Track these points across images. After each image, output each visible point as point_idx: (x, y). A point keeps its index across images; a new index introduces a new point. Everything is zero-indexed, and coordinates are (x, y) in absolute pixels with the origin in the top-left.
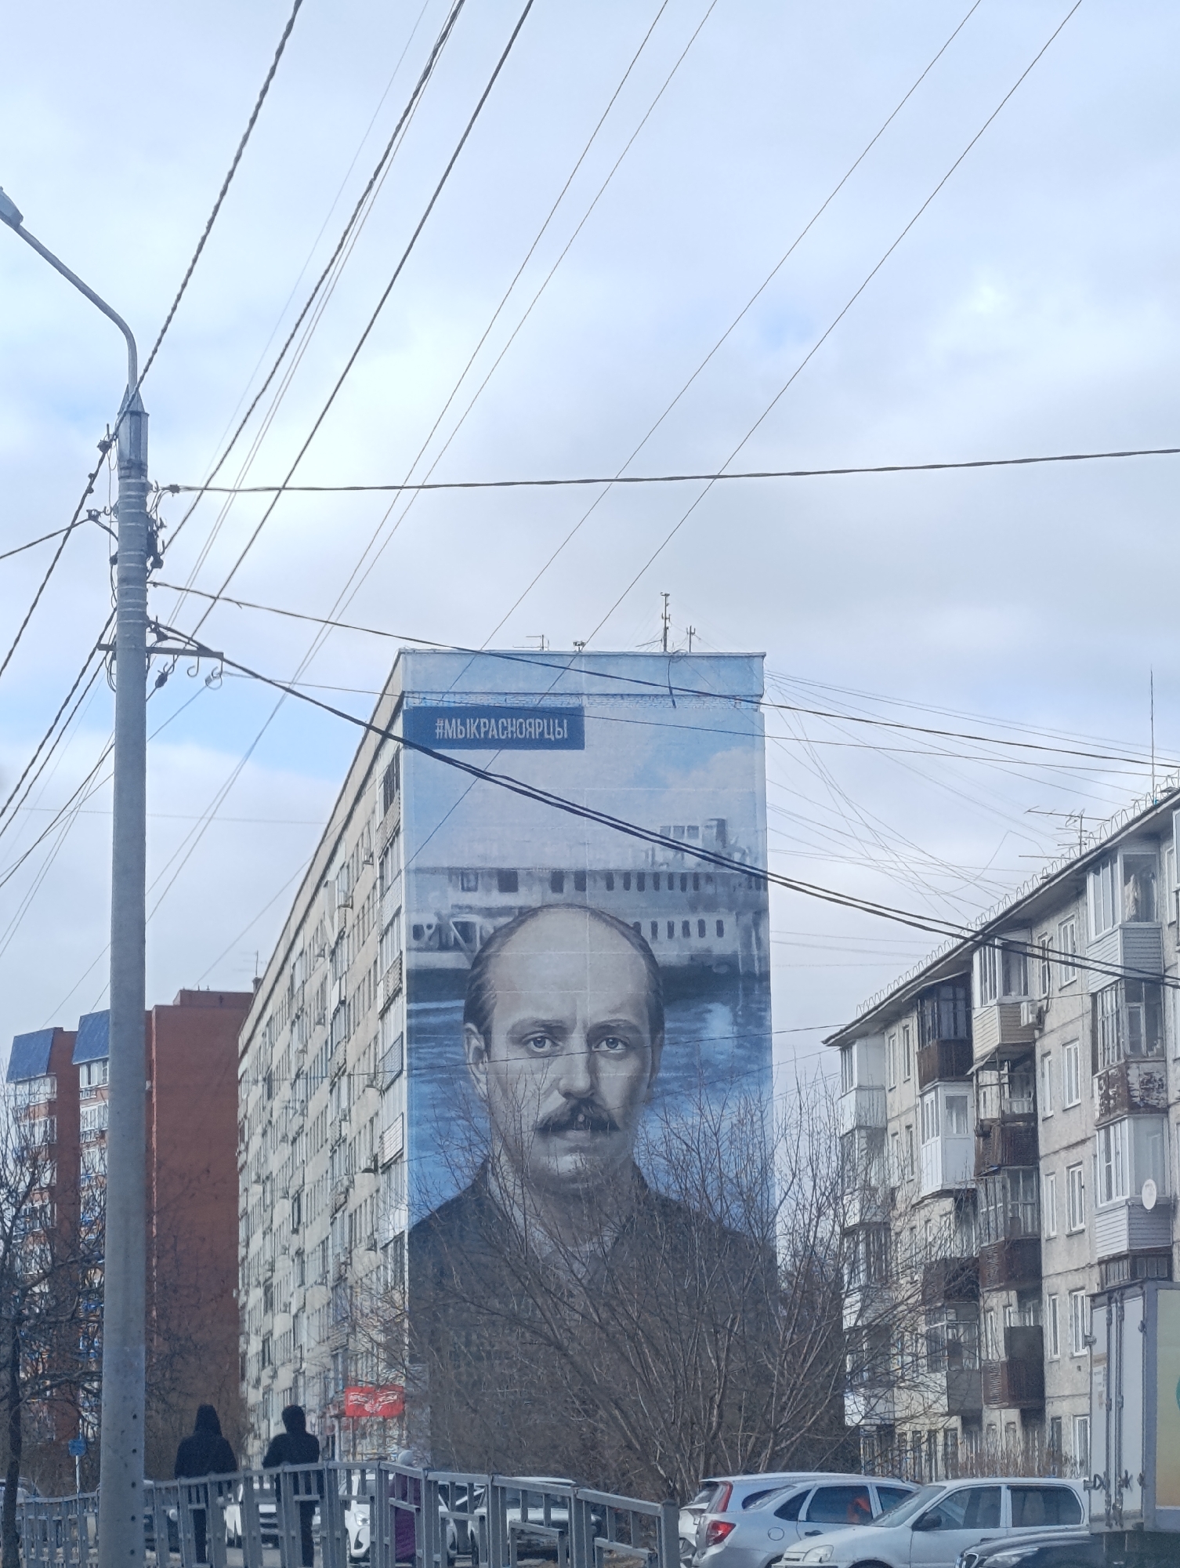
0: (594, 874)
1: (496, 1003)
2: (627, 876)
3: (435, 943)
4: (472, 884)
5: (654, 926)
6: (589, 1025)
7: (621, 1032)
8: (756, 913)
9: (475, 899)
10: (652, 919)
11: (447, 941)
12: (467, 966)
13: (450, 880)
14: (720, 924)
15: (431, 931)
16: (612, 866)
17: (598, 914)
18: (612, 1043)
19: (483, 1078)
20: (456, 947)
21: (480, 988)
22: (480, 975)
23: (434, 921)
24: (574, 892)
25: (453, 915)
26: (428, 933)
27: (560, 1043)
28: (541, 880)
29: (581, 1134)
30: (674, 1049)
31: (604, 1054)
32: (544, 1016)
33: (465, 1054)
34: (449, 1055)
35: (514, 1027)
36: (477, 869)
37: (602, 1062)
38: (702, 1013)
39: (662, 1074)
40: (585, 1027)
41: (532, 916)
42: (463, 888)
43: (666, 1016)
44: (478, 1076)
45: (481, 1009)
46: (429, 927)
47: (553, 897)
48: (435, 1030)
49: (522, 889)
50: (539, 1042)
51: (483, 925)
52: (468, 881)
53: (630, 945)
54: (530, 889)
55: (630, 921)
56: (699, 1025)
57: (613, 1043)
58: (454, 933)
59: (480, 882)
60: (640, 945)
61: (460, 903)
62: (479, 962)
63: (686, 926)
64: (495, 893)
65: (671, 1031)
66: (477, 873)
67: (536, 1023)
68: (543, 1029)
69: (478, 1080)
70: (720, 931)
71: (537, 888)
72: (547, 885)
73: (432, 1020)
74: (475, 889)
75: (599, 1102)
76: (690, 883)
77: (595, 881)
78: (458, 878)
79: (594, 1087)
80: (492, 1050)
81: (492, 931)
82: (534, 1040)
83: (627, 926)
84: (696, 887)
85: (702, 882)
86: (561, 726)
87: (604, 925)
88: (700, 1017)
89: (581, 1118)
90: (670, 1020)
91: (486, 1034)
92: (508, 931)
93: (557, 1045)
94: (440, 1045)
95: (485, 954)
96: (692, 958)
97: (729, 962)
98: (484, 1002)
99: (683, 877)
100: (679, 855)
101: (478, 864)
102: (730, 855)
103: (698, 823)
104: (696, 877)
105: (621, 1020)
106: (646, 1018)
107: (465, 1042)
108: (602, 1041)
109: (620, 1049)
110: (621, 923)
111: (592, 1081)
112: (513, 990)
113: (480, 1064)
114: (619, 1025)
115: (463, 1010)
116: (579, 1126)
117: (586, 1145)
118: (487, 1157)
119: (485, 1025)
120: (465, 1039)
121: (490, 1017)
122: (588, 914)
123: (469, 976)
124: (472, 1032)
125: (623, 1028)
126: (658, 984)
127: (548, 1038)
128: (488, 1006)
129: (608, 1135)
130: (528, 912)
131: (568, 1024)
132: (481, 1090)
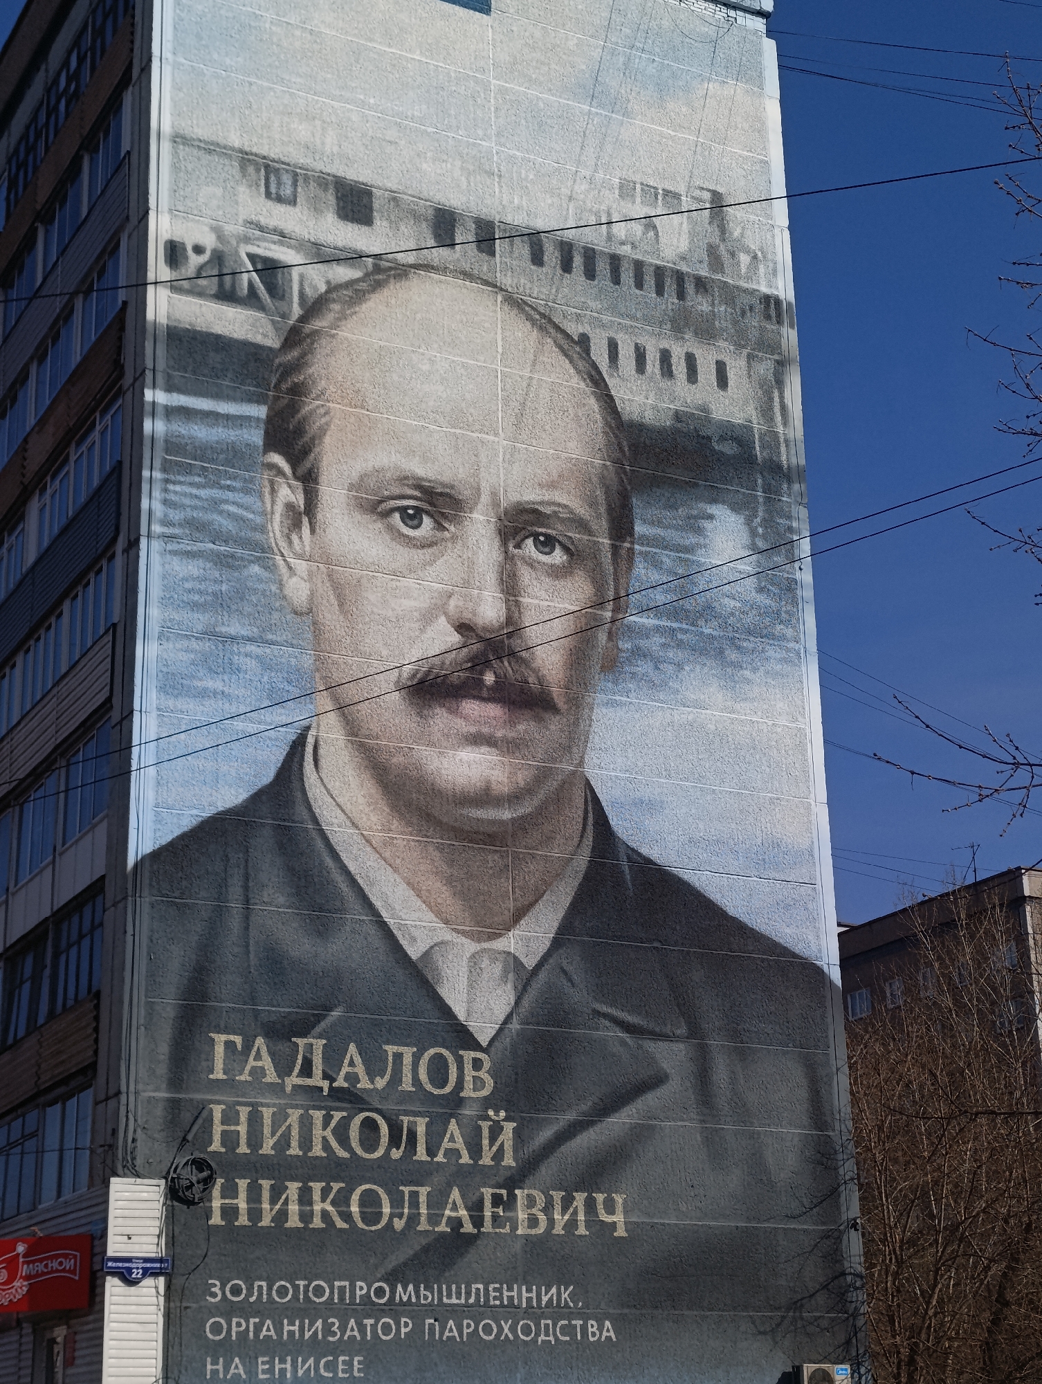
0: (509, 229)
1: (327, 424)
2: (566, 251)
3: (208, 283)
4: (287, 191)
5: (613, 347)
6: (504, 504)
7: (560, 527)
8: (778, 362)
9: (293, 219)
11: (234, 285)
12: (272, 342)
13: (243, 168)
14: (721, 369)
16: (540, 224)
17: (515, 302)
18: (544, 544)
19: (300, 566)
20: (252, 300)
21: (298, 391)
22: (297, 367)
23: (209, 241)
24: (474, 252)
25: (247, 240)
26: (195, 260)
27: (452, 528)
28: (416, 216)
29: (494, 711)
31: (531, 564)
32: (420, 469)
33: (264, 513)
34: (232, 509)
35: (362, 478)
36: (295, 166)
37: (526, 576)
38: (696, 517)
40: (495, 504)
41: (398, 277)
42: (268, 195)
43: (637, 511)
44: (291, 560)
45: (300, 431)
46: (198, 250)
48: (203, 452)
49: (380, 223)
50: (412, 517)
52: (279, 184)
53: (572, 371)
55: (574, 329)
56: (692, 539)
57: (547, 544)
58: (248, 277)
59: (299, 189)
60: (591, 377)
61: (263, 221)
62: (295, 337)
63: (665, 357)
64: (330, 218)
65: (645, 540)
66: (298, 175)
67: (403, 479)
68: (418, 494)
69: (290, 568)
70: (722, 381)
71: (406, 229)
72: (426, 229)
73: (201, 433)
74: (293, 202)
75: (522, 653)
76: (670, 285)
77: (512, 243)
78: (258, 170)
79: (513, 624)
80: (319, 516)
81: (323, 288)
82: (401, 511)
83: (568, 336)
84: (681, 295)
85: (690, 288)
87: (528, 324)
88: (694, 525)
89: (489, 678)
90: (644, 521)
91: (309, 480)
92: (355, 293)
93: (445, 529)
94: (216, 485)
95: (308, 328)
96: (678, 417)
97: (739, 436)
98: (303, 419)
99: (659, 272)
100: (651, 234)
101: (298, 157)
102: (733, 255)
103: (681, 189)
104: (680, 277)
105: (559, 505)
106: (602, 509)
107: (267, 490)
108: (527, 537)
109: (558, 557)
110: (558, 328)
111: (508, 609)
112: (363, 407)
113: (295, 537)
114: (555, 512)
115: (262, 425)
116: (485, 694)
117: (499, 734)
118: (308, 728)
119: (307, 464)
120: (267, 483)
121: (317, 450)
122: (500, 298)
123: (277, 361)
124: (280, 472)
125: (563, 520)
126: (621, 449)
127: (428, 513)
128: (313, 429)
129: (539, 720)
130: (391, 269)
131: (466, 493)
132: (298, 589)
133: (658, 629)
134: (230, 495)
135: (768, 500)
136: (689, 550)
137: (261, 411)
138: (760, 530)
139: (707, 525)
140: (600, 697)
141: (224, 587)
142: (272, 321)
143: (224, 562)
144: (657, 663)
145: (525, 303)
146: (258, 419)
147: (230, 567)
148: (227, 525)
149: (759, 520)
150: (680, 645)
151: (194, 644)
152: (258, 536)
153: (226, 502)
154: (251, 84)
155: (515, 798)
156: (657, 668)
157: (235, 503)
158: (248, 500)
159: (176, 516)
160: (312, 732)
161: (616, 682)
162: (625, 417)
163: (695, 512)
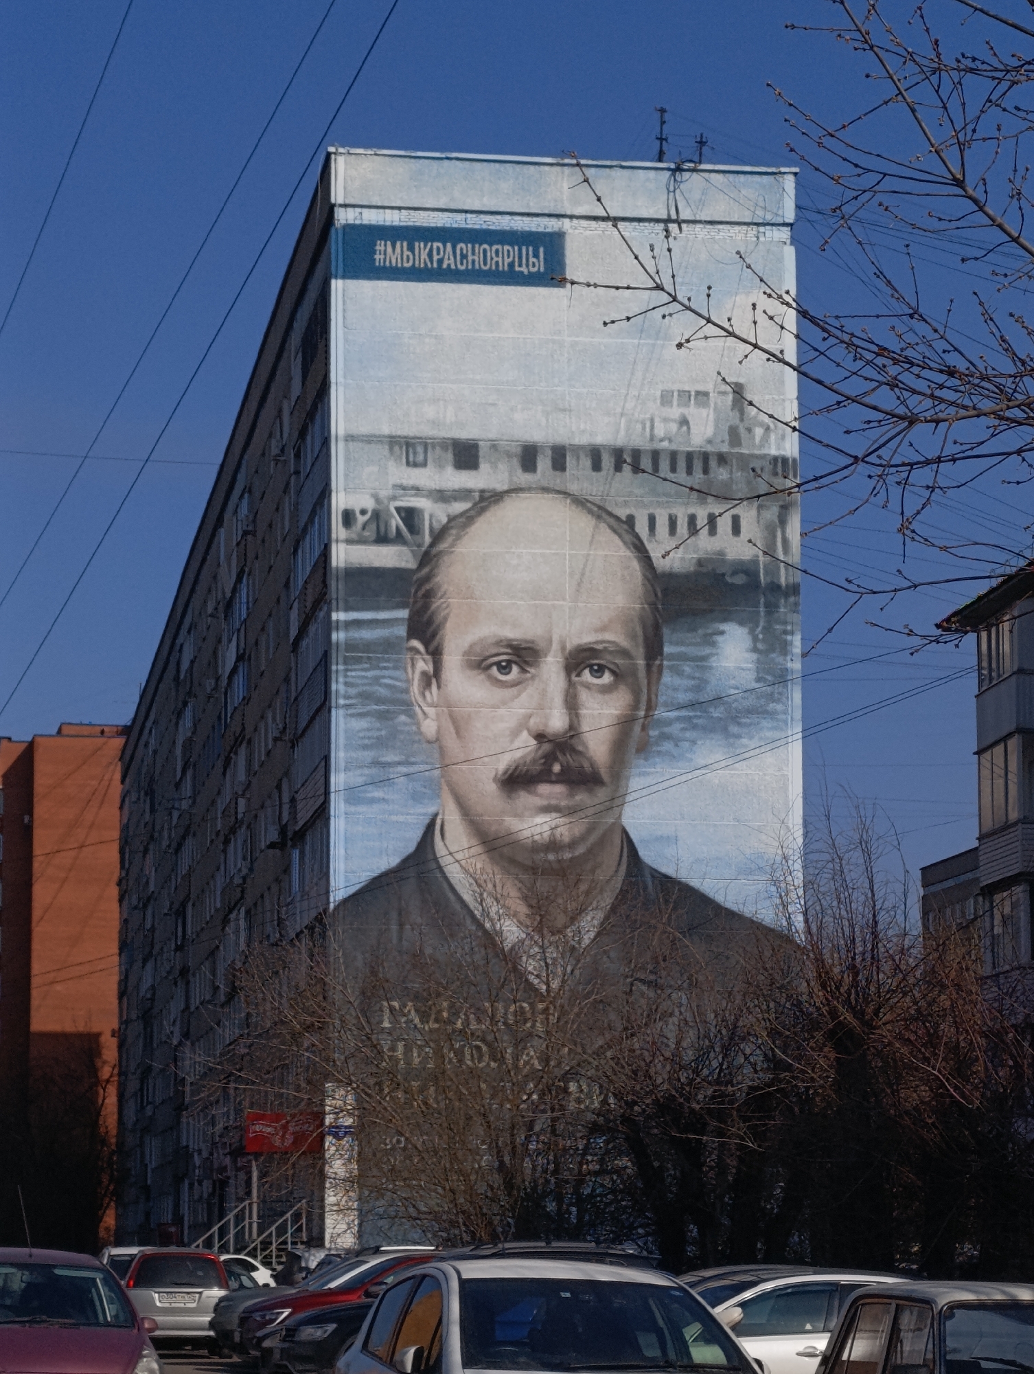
0: (577, 449)
1: (448, 614)
2: (618, 455)
3: (370, 533)
4: (420, 458)
5: (652, 520)
6: (569, 647)
7: (609, 657)
8: (782, 507)
9: (425, 477)
10: (651, 511)
11: (386, 530)
12: (412, 565)
13: (391, 449)
14: (736, 522)
15: (366, 517)
16: (599, 440)
17: (580, 502)
18: (597, 671)
19: (431, 711)
20: (399, 539)
21: (429, 595)
22: (428, 578)
23: (370, 504)
24: (550, 472)
25: (394, 498)
26: (361, 519)
27: (532, 670)
28: (509, 455)
29: (559, 789)
30: (677, 681)
31: (588, 686)
32: (511, 633)
33: (407, 681)
35: (471, 647)
36: (426, 438)
37: (584, 696)
39: (661, 713)
40: (563, 648)
41: (496, 502)
42: (408, 464)
43: (666, 638)
44: (425, 708)
45: (430, 622)
46: (363, 512)
47: (524, 478)
48: (368, 647)
49: (484, 466)
50: (504, 668)
51: (434, 513)
52: (415, 453)
53: (620, 543)
54: (494, 466)
55: (622, 513)
57: (599, 671)
58: (396, 521)
59: (429, 455)
60: (636, 547)
61: (405, 482)
62: (428, 559)
63: (692, 519)
64: (450, 470)
65: (672, 657)
66: (427, 444)
67: (499, 643)
68: (509, 651)
69: (424, 713)
70: (736, 530)
71: (502, 466)
72: (516, 462)
73: (366, 634)
74: (424, 464)
75: (580, 748)
76: (698, 465)
77: (578, 458)
78: (401, 448)
79: (573, 730)
80: (443, 676)
81: (444, 520)
83: (618, 519)
84: (706, 471)
85: (713, 463)
86: (536, 256)
87: (590, 516)
88: (709, 640)
89: (557, 768)
91: (436, 654)
92: (467, 519)
93: (527, 672)
95: (434, 551)
96: (700, 562)
97: (747, 570)
98: (433, 613)
99: (690, 457)
100: (685, 428)
101: (427, 431)
102: (749, 430)
103: (709, 387)
104: (705, 457)
105: (609, 642)
106: (641, 639)
107: (409, 666)
108: (585, 668)
109: (607, 678)
110: (610, 514)
111: (571, 720)
112: (472, 598)
113: (427, 694)
114: (605, 648)
115: (406, 623)
116: (554, 778)
117: (563, 803)
118: (436, 815)
119: (435, 643)
120: (409, 661)
121: (441, 633)
122: (568, 501)
123: (415, 578)
124: (417, 651)
125: (611, 652)
126: (656, 595)
127: (516, 663)
128: (439, 618)
129: (590, 791)
130: (492, 496)
131: (541, 645)
132: (429, 727)
133: (678, 719)
134: (386, 673)
135: (769, 613)
136: (704, 658)
137: (404, 614)
138: (761, 636)
139: (719, 639)
140: (634, 771)
141: (383, 733)
142: (412, 551)
143: (383, 716)
144: (677, 742)
145: (587, 500)
146: (402, 619)
147: (387, 719)
148: (383, 692)
149: (760, 629)
150: (695, 727)
151: (366, 771)
152: (404, 696)
153: (384, 677)
154: (395, 386)
155: (572, 845)
156: (677, 745)
157: (390, 677)
158: (397, 673)
159: (352, 691)
160: (440, 817)
161: (646, 759)
162: (659, 570)
163: (710, 631)
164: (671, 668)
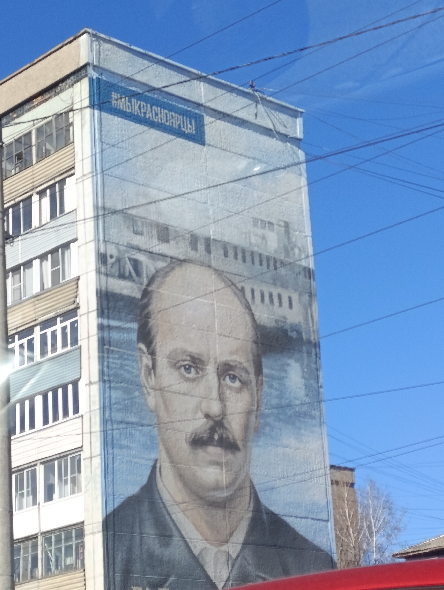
0: (216, 242)
1: (158, 330)
2: (235, 249)
3: (115, 270)
4: (140, 230)
5: (253, 291)
6: (219, 361)
7: (238, 371)
9: (142, 241)
10: (252, 286)
11: (124, 272)
12: (138, 296)
13: (125, 220)
14: (290, 300)
15: (113, 260)
16: (226, 239)
19: (152, 392)
21: (148, 316)
23: (115, 253)
25: (127, 252)
26: (111, 261)
27: (201, 373)
28: (184, 238)
29: (218, 450)
33: (139, 369)
34: (128, 368)
36: (142, 218)
37: (228, 393)
40: (216, 362)
41: (179, 265)
42: (134, 232)
43: (263, 363)
44: (149, 390)
45: (149, 333)
46: (112, 257)
48: (118, 344)
49: (172, 242)
51: (148, 265)
52: (137, 226)
54: (177, 243)
56: (283, 374)
57: (233, 378)
58: (129, 267)
59: (145, 229)
60: (246, 305)
61: (132, 243)
62: (146, 293)
63: (271, 295)
64: (155, 241)
65: (267, 376)
66: (143, 222)
67: (184, 352)
68: (189, 359)
69: (148, 393)
70: (290, 305)
71: (182, 244)
72: (187, 243)
74: (142, 234)
75: (227, 425)
76: (272, 264)
77: (217, 248)
78: (130, 221)
79: (223, 414)
80: (157, 370)
82: (184, 366)
83: (237, 288)
84: (276, 268)
85: (278, 265)
86: (191, 124)
88: (283, 368)
89: (216, 437)
90: (267, 367)
92: (165, 273)
93: (199, 374)
94: (122, 358)
95: (150, 289)
97: (297, 329)
98: (150, 329)
99: (268, 258)
100: (264, 241)
102: (293, 249)
103: (273, 221)
104: (275, 260)
105: (237, 362)
106: (252, 363)
107: (139, 360)
108: (226, 376)
109: (237, 384)
110: (234, 285)
111: (222, 408)
112: (170, 323)
113: (149, 380)
114: (236, 365)
115: (136, 332)
116: (215, 443)
118: (156, 460)
119: (152, 347)
120: (139, 357)
121: (154, 342)
122: (213, 272)
123: (140, 304)
124: (143, 351)
125: (239, 368)
126: (258, 337)
127: (194, 367)
130: (176, 261)
132: (151, 402)
133: (272, 414)
135: (308, 357)
136: (282, 379)
138: (306, 370)
139: (288, 368)
141: (127, 402)
142: (138, 287)
143: (126, 391)
147: (128, 393)
148: (127, 375)
149: (304, 365)
152: (137, 380)
153: (126, 365)
156: (272, 430)
157: (129, 365)
158: (133, 364)
160: (159, 462)
161: (259, 437)
163: (283, 363)
164: (267, 382)
